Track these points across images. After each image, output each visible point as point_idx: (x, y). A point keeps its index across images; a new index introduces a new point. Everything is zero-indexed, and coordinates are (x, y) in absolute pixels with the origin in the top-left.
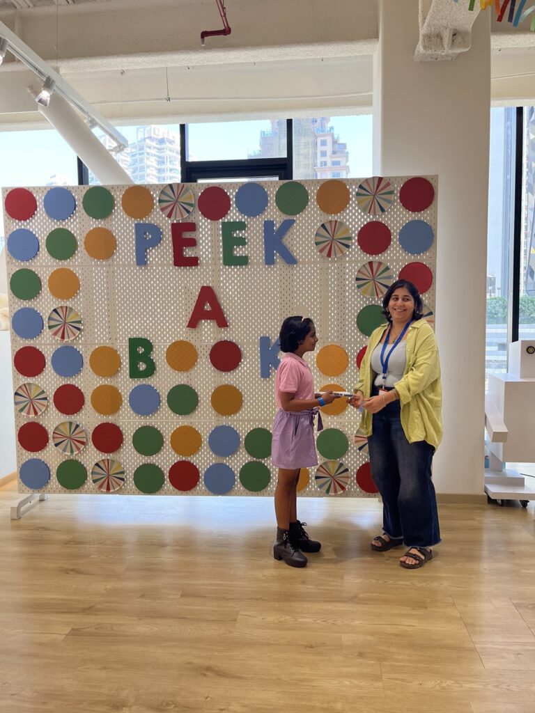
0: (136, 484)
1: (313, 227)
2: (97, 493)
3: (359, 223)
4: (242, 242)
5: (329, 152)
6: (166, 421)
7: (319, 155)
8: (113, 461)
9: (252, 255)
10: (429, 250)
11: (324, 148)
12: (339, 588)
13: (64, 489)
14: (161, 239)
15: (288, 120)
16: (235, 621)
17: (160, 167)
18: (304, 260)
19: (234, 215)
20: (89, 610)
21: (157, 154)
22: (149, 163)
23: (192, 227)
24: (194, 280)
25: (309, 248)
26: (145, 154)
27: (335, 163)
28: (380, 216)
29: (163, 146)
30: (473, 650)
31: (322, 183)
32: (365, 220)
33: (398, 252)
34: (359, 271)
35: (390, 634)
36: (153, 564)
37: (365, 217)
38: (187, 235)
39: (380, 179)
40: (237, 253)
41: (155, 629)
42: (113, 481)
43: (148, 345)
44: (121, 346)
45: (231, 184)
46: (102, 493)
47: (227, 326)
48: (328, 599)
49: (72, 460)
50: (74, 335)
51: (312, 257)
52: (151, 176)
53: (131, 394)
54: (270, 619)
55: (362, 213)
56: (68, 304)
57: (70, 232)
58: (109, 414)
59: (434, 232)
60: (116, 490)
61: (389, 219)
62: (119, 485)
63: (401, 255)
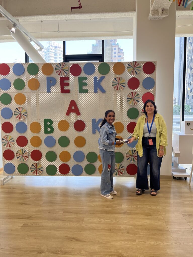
0: (47, 172)
1: (111, 79)
2: (32, 175)
3: (128, 78)
4: (86, 84)
5: (117, 52)
6: (58, 149)
7: (113, 53)
8: (38, 164)
9: (89, 89)
10: (153, 88)
11: (115, 51)
12: (120, 209)
13: (20, 174)
14: (56, 83)
15: (102, 40)
16: (83, 221)
17: (55, 57)
18: (108, 91)
19: (83, 74)
20: (30, 218)
21: (54, 52)
22: (51, 55)
23: (68, 79)
24: (68, 98)
25: (110, 87)
26: (50, 52)
27: (119, 56)
28: (136, 76)
29: (56, 49)
30: (168, 231)
31: (115, 63)
32: (130, 77)
33: (142, 89)
34: (128, 95)
35: (139, 225)
36: (53, 201)
38: (66, 82)
39: (136, 62)
40: (84, 88)
41: (54, 224)
42: (38, 171)
43: (51, 122)
44: (41, 122)
45: (82, 63)
46: (34, 175)
47: (80, 115)
49: (23, 163)
50: (24, 118)
51: (111, 90)
52: (52, 60)
53: (45, 139)
54: (95, 220)
55: (129, 75)
56: (22, 106)
57: (22, 80)
58: (37, 147)
59: (155, 82)
60: (39, 174)
61: (139, 77)
62: (41, 172)
63: (143, 90)
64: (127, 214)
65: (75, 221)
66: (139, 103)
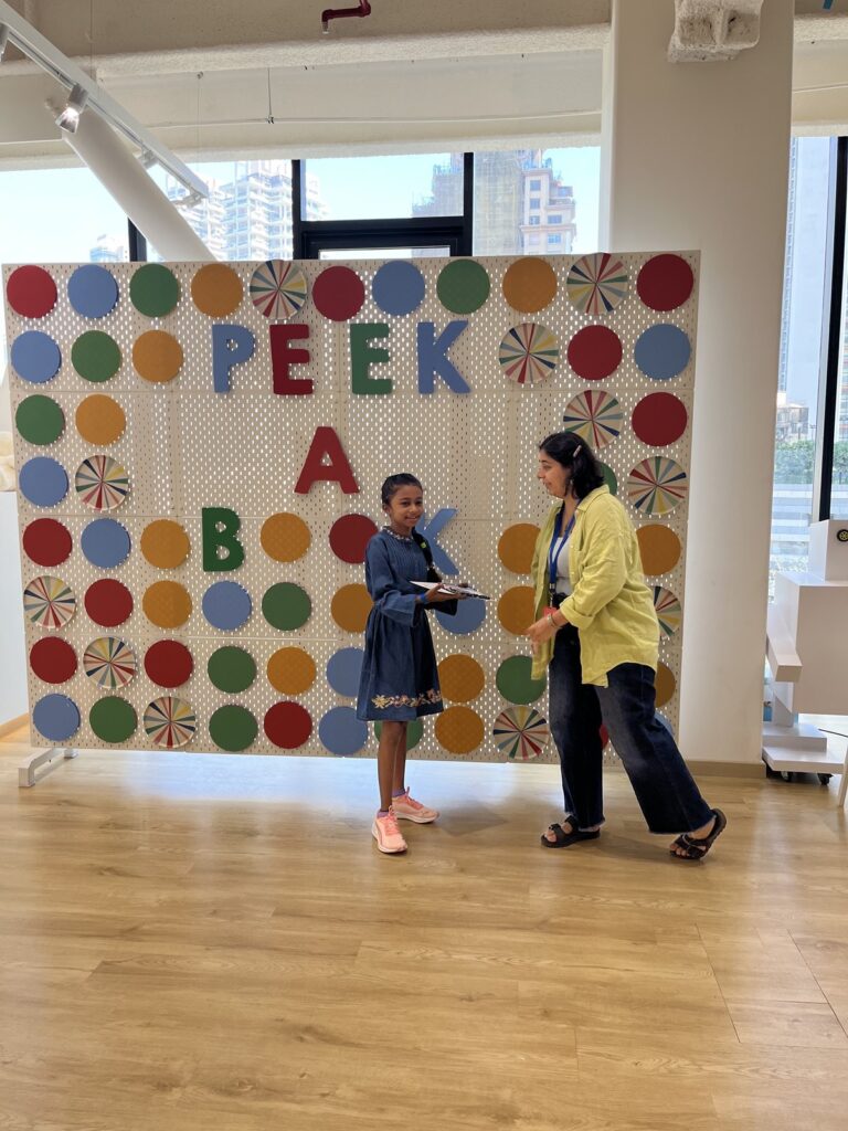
0: (214, 737)
1: (496, 334)
2: (152, 748)
3: (576, 323)
4: (382, 356)
5: (544, 201)
6: (261, 640)
7: (527, 205)
8: (177, 700)
9: (399, 378)
10: (683, 374)
11: (535, 195)
12: (520, 908)
13: (102, 742)
14: (253, 350)
15: (468, 154)
16: (355, 955)
17: (271, 223)
18: (481, 386)
19: (369, 313)
20: (131, 933)
21: (267, 202)
22: (253, 216)
23: (302, 331)
24: (305, 417)
25: (490, 367)
26: (249, 202)
27: (552, 220)
28: (605, 317)
29: (276, 189)
30: (721, 1012)
31: (512, 262)
32: (581, 323)
33: (632, 375)
34: (569, 406)
35: (595, 983)
36: (234, 863)
37: (581, 318)
38: (295, 344)
39: (606, 257)
40: (376, 373)
41: (231, 965)
42: (177, 731)
43: (232, 519)
44: (191, 521)
45: (366, 260)
46: (160, 748)
47: (357, 491)
48: (501, 925)
49: (114, 698)
50: (117, 501)
51: (495, 382)
52: (257, 239)
53: (205, 596)
54: (409, 953)
55: (576, 313)
56: (107, 452)
57: (110, 338)
58: (171, 627)
59: (692, 344)
60: (182, 744)
61: (620, 322)
62: (187, 738)
63: (636, 380)
64: (551, 932)
65: (320, 954)
66: (620, 442)
